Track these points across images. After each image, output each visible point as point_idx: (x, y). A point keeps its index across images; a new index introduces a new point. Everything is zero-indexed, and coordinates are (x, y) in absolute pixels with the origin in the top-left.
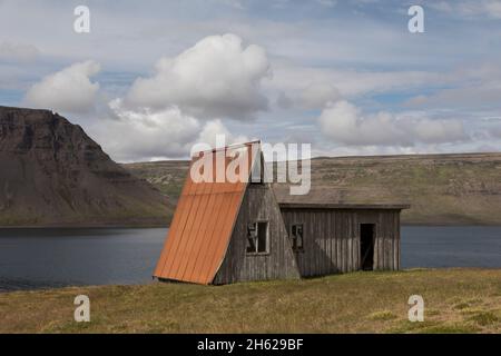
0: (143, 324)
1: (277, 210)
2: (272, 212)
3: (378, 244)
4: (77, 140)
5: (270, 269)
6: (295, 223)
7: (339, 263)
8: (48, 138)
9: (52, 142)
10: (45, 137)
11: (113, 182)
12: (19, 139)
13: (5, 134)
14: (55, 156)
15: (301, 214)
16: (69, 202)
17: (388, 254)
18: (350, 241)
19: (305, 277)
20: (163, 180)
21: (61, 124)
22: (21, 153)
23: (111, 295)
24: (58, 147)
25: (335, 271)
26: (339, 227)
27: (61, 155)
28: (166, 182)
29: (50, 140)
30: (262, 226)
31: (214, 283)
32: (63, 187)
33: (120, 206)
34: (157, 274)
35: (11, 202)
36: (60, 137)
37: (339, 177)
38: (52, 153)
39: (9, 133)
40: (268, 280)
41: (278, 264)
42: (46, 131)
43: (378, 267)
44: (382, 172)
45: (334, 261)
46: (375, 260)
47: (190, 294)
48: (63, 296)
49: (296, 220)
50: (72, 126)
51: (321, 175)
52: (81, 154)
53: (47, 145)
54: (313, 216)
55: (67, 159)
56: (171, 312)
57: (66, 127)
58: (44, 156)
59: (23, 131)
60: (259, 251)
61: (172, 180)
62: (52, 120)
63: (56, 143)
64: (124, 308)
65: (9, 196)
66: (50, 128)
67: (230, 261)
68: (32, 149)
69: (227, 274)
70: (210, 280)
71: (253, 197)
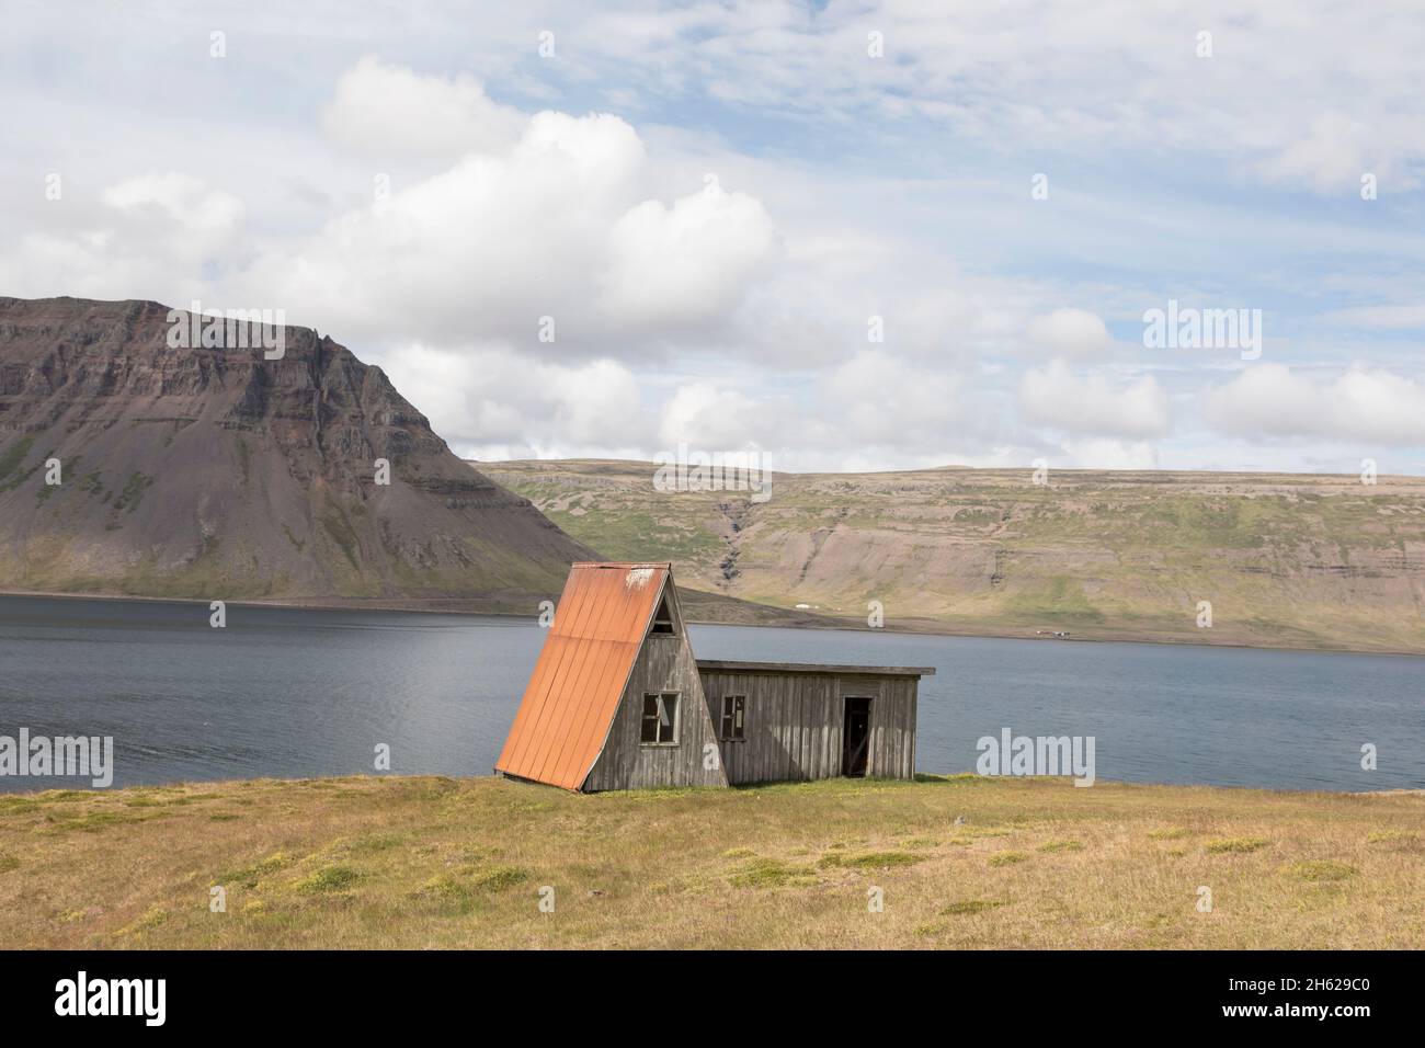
0: (457, 848)
1: (694, 675)
2: (686, 678)
3: (876, 737)
4: (373, 401)
5: (678, 770)
6: (732, 693)
7: (804, 764)
8: (305, 395)
9: (315, 404)
10: (297, 393)
11: (454, 506)
12: (236, 395)
13: (205, 381)
14: (320, 437)
15: (743, 680)
16: (347, 549)
17: (892, 749)
18: (826, 729)
19: (737, 783)
20: (573, 505)
21: (336, 363)
22: (241, 428)
23: (423, 797)
24: (327, 416)
25: (796, 777)
26: (807, 701)
27: (334, 434)
28: (578, 512)
29: (311, 399)
30: (670, 700)
31: (584, 789)
32: (334, 513)
33: (467, 562)
34: (502, 767)
35: (212, 542)
36: (332, 394)
37: (993, 517)
38: (313, 430)
39: (213, 378)
40: (673, 787)
41: (691, 763)
42: (302, 379)
43: (873, 773)
44: (1099, 510)
45: (796, 760)
46: (870, 760)
47: (538, 806)
48: (345, 794)
49: (732, 688)
50: (363, 369)
51: (951, 511)
52: (382, 434)
53: (300, 411)
54: (763, 682)
55: (347, 445)
56: (502, 834)
57: (347, 370)
58: (293, 437)
59: (248, 374)
60: (661, 740)
61: (594, 507)
62: (314, 351)
63: (323, 408)
64: (439, 821)
65: (208, 529)
66: (311, 371)
67: (613, 755)
68: (267, 421)
69: (607, 775)
70: (578, 783)
71: (655, 652)
